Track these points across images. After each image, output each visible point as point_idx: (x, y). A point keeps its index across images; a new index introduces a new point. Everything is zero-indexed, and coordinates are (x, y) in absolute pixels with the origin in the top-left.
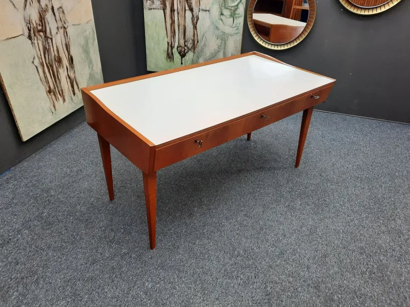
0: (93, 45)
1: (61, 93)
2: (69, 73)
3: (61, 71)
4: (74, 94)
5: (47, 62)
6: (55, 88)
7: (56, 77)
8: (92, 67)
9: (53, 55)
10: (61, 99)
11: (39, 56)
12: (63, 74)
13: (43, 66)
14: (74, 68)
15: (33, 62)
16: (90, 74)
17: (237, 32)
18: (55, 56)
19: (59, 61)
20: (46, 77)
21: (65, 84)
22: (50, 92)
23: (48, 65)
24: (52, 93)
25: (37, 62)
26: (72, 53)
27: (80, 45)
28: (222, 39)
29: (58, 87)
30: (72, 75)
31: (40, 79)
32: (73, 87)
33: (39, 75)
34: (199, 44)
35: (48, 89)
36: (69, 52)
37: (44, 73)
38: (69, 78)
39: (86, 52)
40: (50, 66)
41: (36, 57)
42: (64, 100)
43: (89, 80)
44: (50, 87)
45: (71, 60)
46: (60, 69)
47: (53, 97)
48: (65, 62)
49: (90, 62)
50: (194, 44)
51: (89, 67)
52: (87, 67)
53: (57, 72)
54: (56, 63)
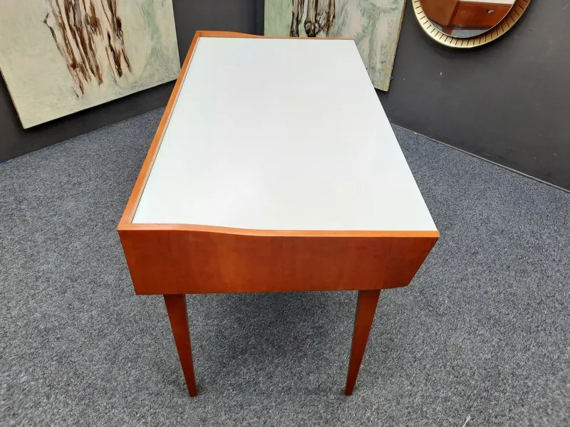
1: (95, 69)
2: (112, 43)
3: (96, 38)
4: (120, 74)
5: (72, 23)
6: (84, 62)
7: (86, 46)
8: (158, 38)
9: (83, 13)
10: (94, 79)
11: (58, 14)
12: (100, 43)
13: (64, 28)
14: (122, 36)
15: (45, 22)
16: (153, 49)
17: (394, 6)
18: (86, 16)
19: (95, 23)
20: (68, 45)
21: (103, 58)
22: (74, 66)
23: (74, 28)
24: (78, 69)
25: (52, 22)
26: (119, 14)
27: (137, 3)
28: (370, 17)
29: (89, 61)
30: (117, 46)
31: (58, 47)
32: (118, 63)
33: (56, 41)
34: (336, 20)
35: (71, 62)
36: (113, 12)
37: (65, 38)
38: (112, 49)
39: (149, 14)
40: (76, 31)
41: (51, 15)
42: (100, 81)
43: (151, 57)
44: (74, 60)
45: (118, 25)
46: (94, 36)
47: (80, 74)
48: (106, 25)
49: (155, 31)
50: (328, 20)
51: (152, 37)
52: (148, 38)
53: (89, 39)
54: (89, 27)
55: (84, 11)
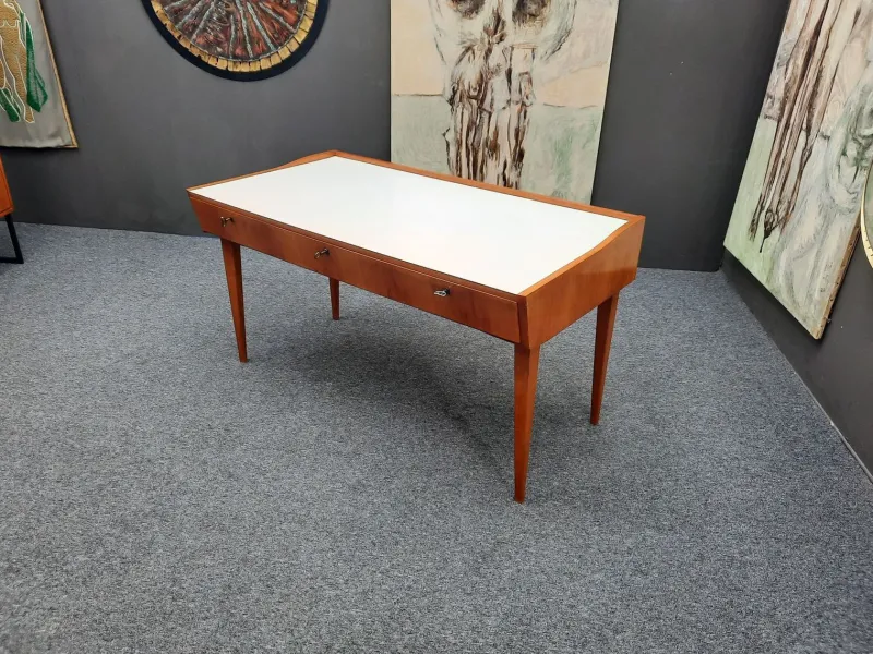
0: (584, 147)
2: (506, 172)
3: (491, 163)
5: (470, 142)
8: (566, 183)
9: (484, 136)
11: (459, 130)
15: (444, 135)
16: (555, 192)
17: (851, 207)
19: (494, 148)
20: (458, 161)
23: (471, 148)
25: (450, 136)
27: (550, 139)
34: (794, 214)
37: (458, 154)
39: (561, 153)
40: (472, 150)
41: (452, 131)
45: (519, 156)
48: (506, 153)
50: (787, 213)
51: (558, 179)
52: (553, 178)
53: (483, 162)
54: (486, 150)
55: (486, 134)
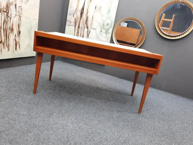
1: (8, 45)
2: (16, 38)
4: (16, 49)
6: (5, 42)
9: (9, 26)
10: (7, 49)
12: (12, 37)
14: (20, 37)
18: (10, 27)
19: (12, 30)
21: (12, 43)
23: (5, 29)
24: (2, 44)
27: (27, 28)
29: (7, 42)
30: (17, 40)
32: (16, 45)
38: (15, 40)
39: (30, 32)
42: (9, 50)
43: (27, 46)
45: (19, 33)
46: (11, 34)
47: (2, 46)
48: (15, 31)
49: (30, 38)
52: (28, 40)
53: (9, 34)
54: (10, 30)
